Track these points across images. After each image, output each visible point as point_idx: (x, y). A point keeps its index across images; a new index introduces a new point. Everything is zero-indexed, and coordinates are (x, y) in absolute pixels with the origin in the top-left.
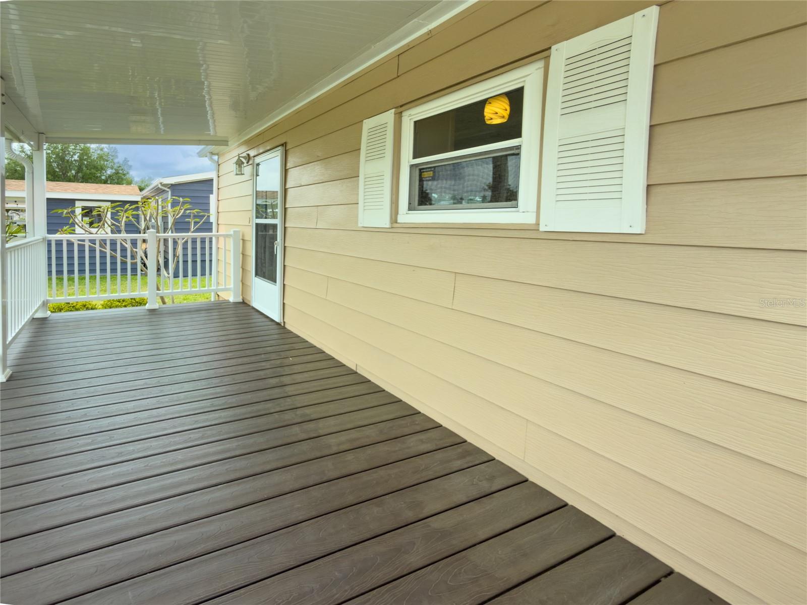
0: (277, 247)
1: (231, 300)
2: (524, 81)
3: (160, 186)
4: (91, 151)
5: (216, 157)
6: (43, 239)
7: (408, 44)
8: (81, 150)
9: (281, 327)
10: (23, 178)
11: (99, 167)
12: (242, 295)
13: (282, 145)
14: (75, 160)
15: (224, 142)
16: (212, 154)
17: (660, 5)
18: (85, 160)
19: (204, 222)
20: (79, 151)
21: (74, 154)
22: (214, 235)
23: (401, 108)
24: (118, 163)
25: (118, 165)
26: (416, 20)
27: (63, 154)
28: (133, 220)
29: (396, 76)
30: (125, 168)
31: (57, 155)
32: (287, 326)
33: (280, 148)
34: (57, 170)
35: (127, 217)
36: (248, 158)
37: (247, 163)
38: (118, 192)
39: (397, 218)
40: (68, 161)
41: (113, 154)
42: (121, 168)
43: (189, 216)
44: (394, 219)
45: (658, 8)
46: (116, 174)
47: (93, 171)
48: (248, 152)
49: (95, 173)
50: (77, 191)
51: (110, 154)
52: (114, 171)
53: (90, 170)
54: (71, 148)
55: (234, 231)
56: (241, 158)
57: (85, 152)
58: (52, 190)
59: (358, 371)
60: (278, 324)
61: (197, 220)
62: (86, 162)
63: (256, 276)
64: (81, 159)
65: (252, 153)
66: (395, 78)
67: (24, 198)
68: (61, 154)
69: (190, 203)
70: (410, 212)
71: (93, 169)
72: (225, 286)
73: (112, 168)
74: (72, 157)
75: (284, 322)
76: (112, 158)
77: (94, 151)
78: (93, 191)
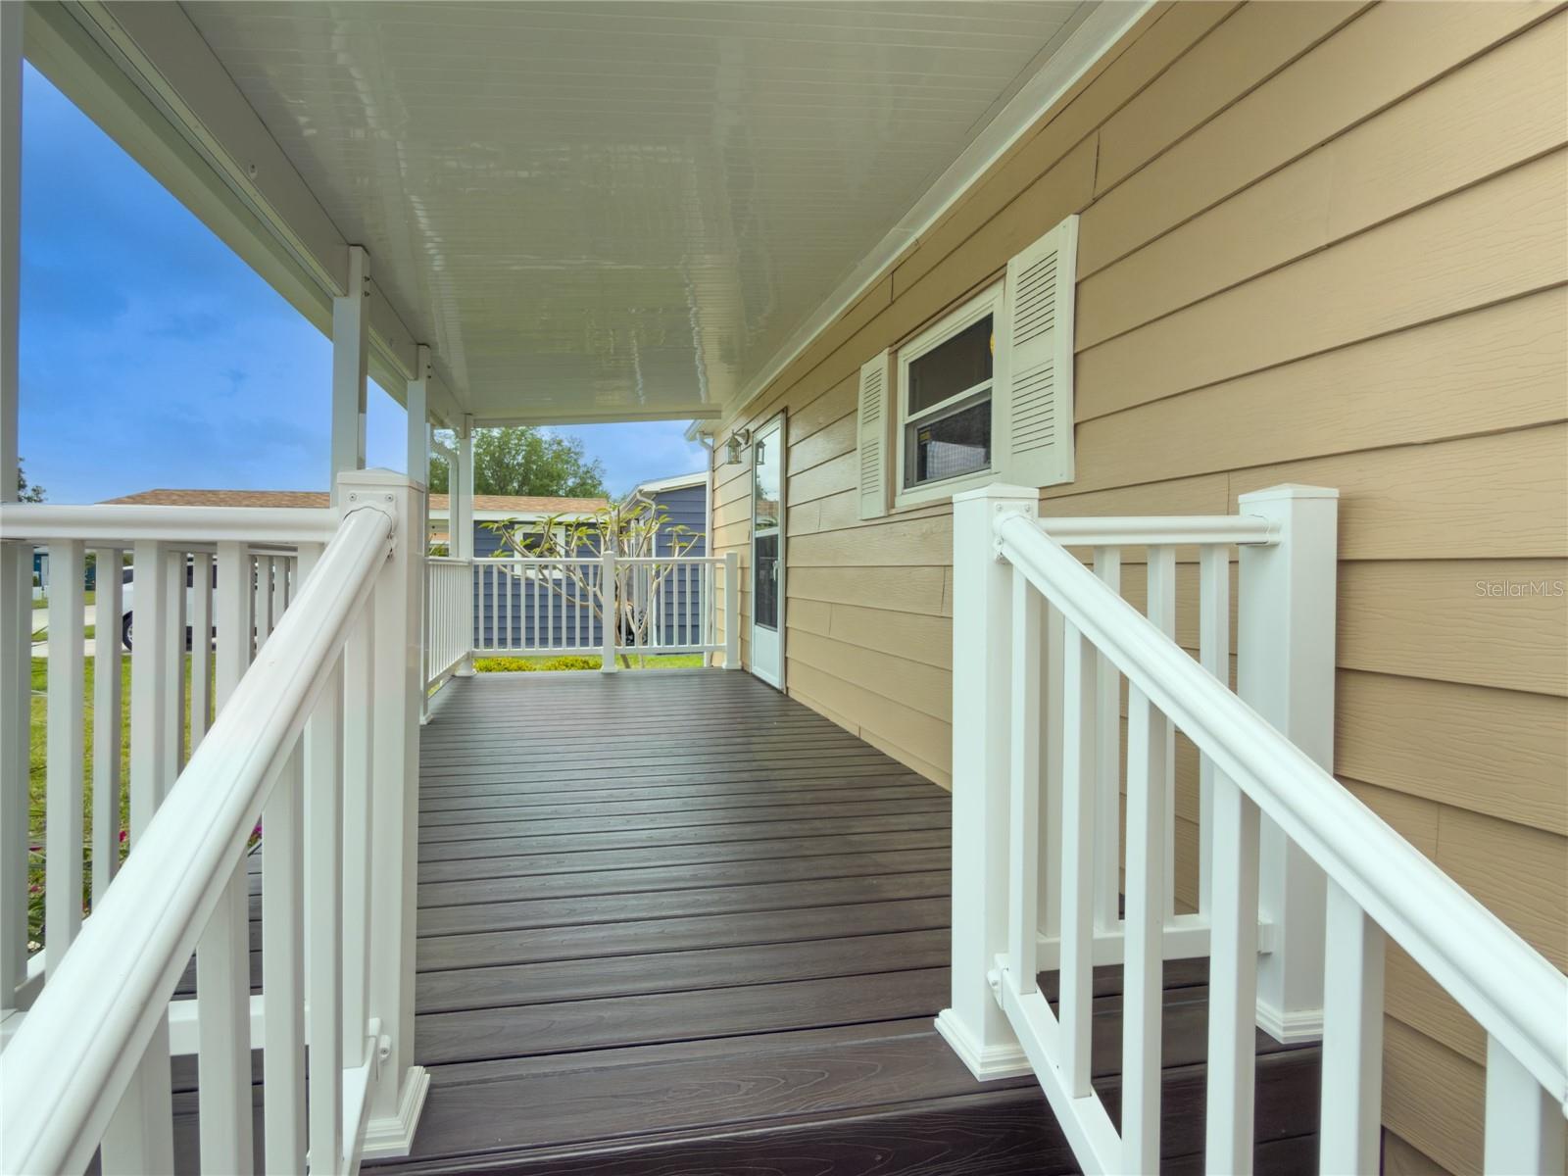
0: (777, 571)
1: (724, 666)
2: (992, 305)
3: (639, 497)
4: (544, 446)
5: (709, 441)
6: (469, 563)
7: (898, 259)
8: (527, 446)
9: (783, 695)
10: (445, 491)
11: (555, 474)
12: (741, 659)
13: (783, 411)
14: (518, 464)
15: (714, 413)
16: (704, 434)
17: (1079, 213)
18: (534, 462)
19: (694, 547)
20: (524, 448)
21: (517, 453)
22: (708, 561)
23: (896, 346)
24: (585, 465)
25: (585, 469)
26: (894, 229)
27: (500, 454)
28: (588, 542)
29: (889, 302)
30: (597, 474)
31: (492, 455)
32: (792, 694)
33: (780, 416)
34: (491, 482)
35: (580, 538)
36: (748, 435)
37: (746, 443)
38: (576, 508)
39: (894, 502)
40: (508, 465)
41: (578, 450)
42: (588, 475)
43: (670, 535)
44: (890, 503)
45: (1077, 216)
46: (582, 485)
47: (546, 481)
48: (746, 427)
49: (548, 485)
50: (518, 508)
51: (573, 450)
52: (578, 481)
53: (541, 480)
54: (513, 442)
55: (728, 554)
56: (736, 437)
57: (534, 447)
58: (483, 508)
59: (862, 738)
60: (779, 692)
61: (685, 544)
62: (535, 467)
63: (756, 624)
64: (528, 460)
65: (752, 427)
66: (890, 305)
67: (447, 520)
68: (497, 455)
69: (670, 514)
70: (906, 491)
71: (546, 478)
72: (715, 642)
73: (575, 475)
74: (514, 458)
75: (787, 688)
76: (575, 457)
77: (547, 446)
78: (541, 507)
